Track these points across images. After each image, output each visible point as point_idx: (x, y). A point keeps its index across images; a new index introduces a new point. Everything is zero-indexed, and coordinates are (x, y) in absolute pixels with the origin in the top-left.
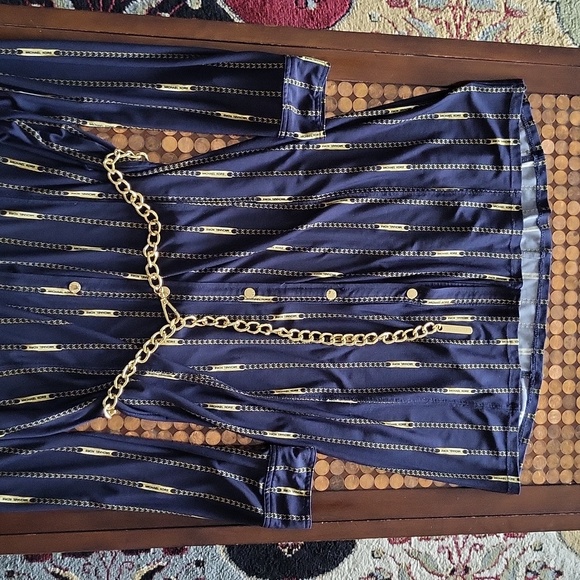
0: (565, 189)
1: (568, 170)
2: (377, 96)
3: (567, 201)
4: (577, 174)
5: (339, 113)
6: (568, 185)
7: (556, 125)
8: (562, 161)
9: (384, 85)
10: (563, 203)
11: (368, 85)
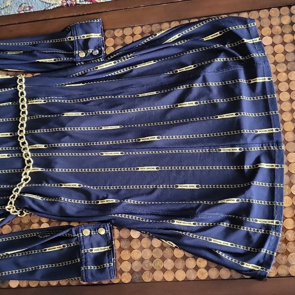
0: (284, 65)
1: (285, 53)
2: (148, 31)
3: (288, 72)
4: (292, 54)
5: (125, 45)
6: (286, 62)
7: (271, 26)
8: (279, 48)
9: (151, 25)
10: (284, 74)
11: (142, 26)
